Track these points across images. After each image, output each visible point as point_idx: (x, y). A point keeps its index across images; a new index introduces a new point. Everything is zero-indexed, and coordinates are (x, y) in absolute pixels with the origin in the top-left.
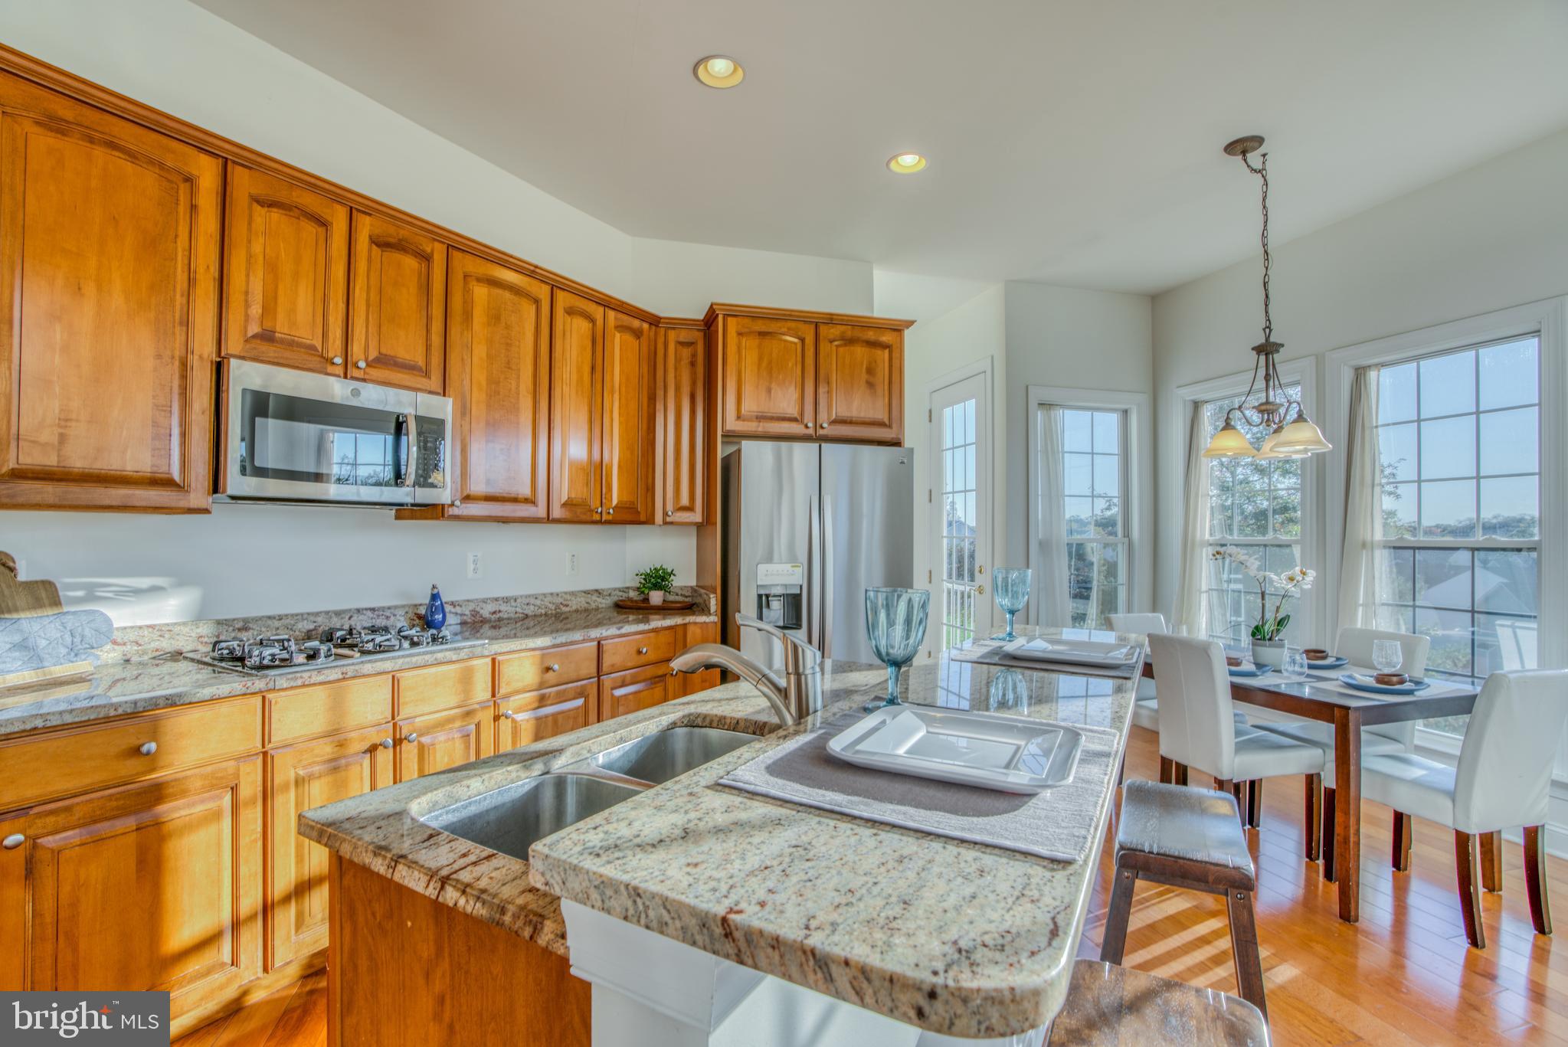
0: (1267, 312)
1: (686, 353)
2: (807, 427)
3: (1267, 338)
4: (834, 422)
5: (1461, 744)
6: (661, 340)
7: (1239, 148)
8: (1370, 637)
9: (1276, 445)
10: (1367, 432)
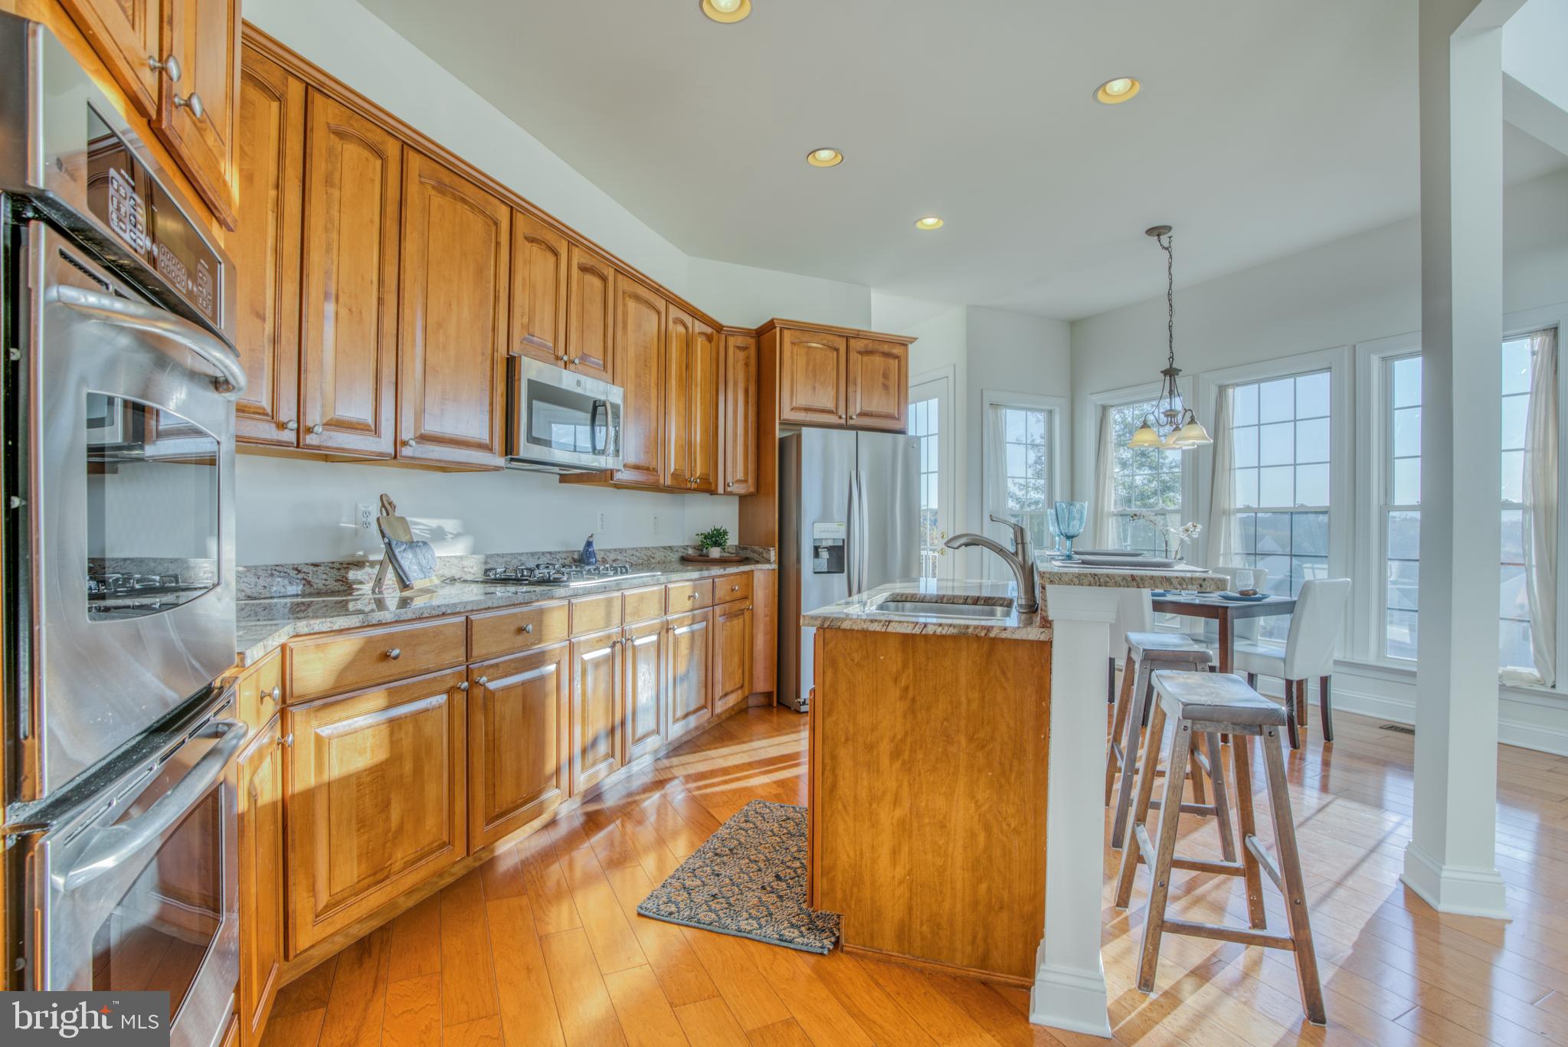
0: (1171, 347)
1: (741, 355)
2: (840, 417)
3: (1171, 365)
4: (862, 414)
5: (1285, 645)
6: (722, 344)
7: (1156, 232)
8: (1233, 572)
9: (1177, 440)
10: (1226, 432)
